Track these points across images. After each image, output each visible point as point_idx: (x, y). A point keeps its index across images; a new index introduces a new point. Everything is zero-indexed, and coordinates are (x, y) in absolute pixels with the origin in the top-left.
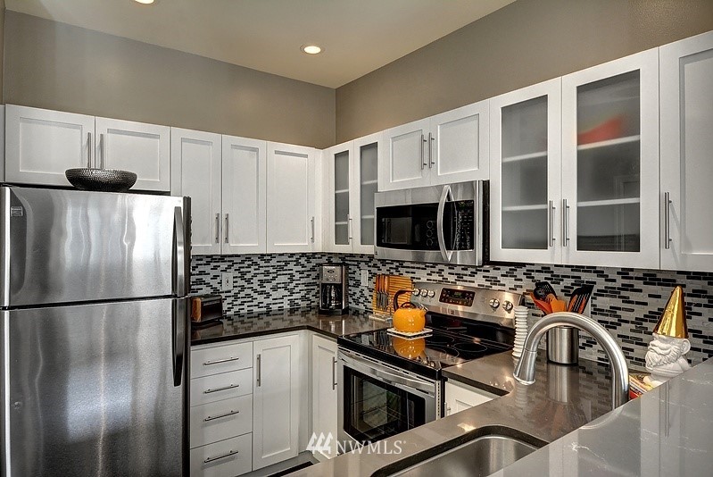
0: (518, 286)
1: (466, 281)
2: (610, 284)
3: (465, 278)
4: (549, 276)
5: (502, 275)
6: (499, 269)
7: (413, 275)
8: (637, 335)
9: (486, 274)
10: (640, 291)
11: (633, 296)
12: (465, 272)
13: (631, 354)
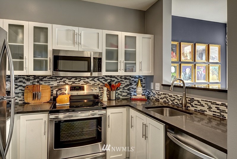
0: (95, 83)
1: (76, 84)
2: (118, 80)
3: (76, 83)
4: (104, 79)
5: (90, 81)
6: (89, 79)
7: (49, 84)
8: (123, 91)
9: (85, 81)
10: (124, 81)
11: (123, 82)
12: (76, 81)
13: (122, 95)
